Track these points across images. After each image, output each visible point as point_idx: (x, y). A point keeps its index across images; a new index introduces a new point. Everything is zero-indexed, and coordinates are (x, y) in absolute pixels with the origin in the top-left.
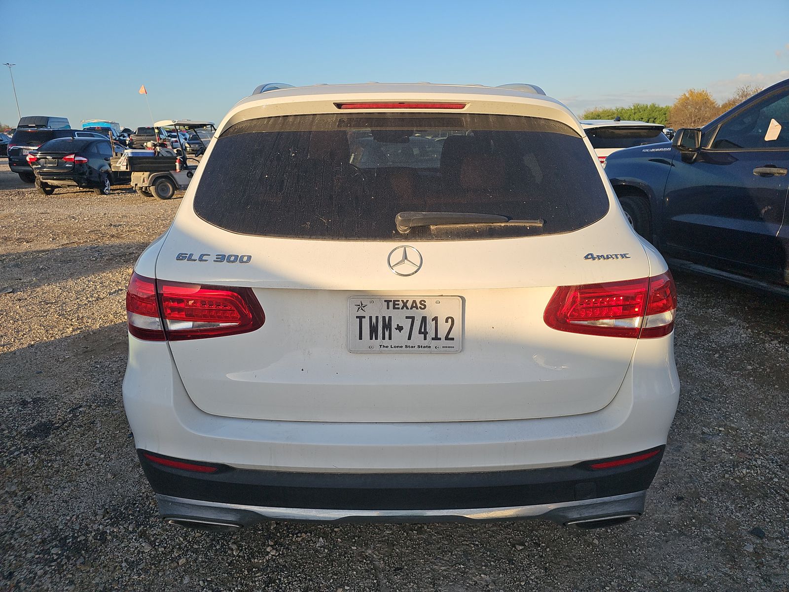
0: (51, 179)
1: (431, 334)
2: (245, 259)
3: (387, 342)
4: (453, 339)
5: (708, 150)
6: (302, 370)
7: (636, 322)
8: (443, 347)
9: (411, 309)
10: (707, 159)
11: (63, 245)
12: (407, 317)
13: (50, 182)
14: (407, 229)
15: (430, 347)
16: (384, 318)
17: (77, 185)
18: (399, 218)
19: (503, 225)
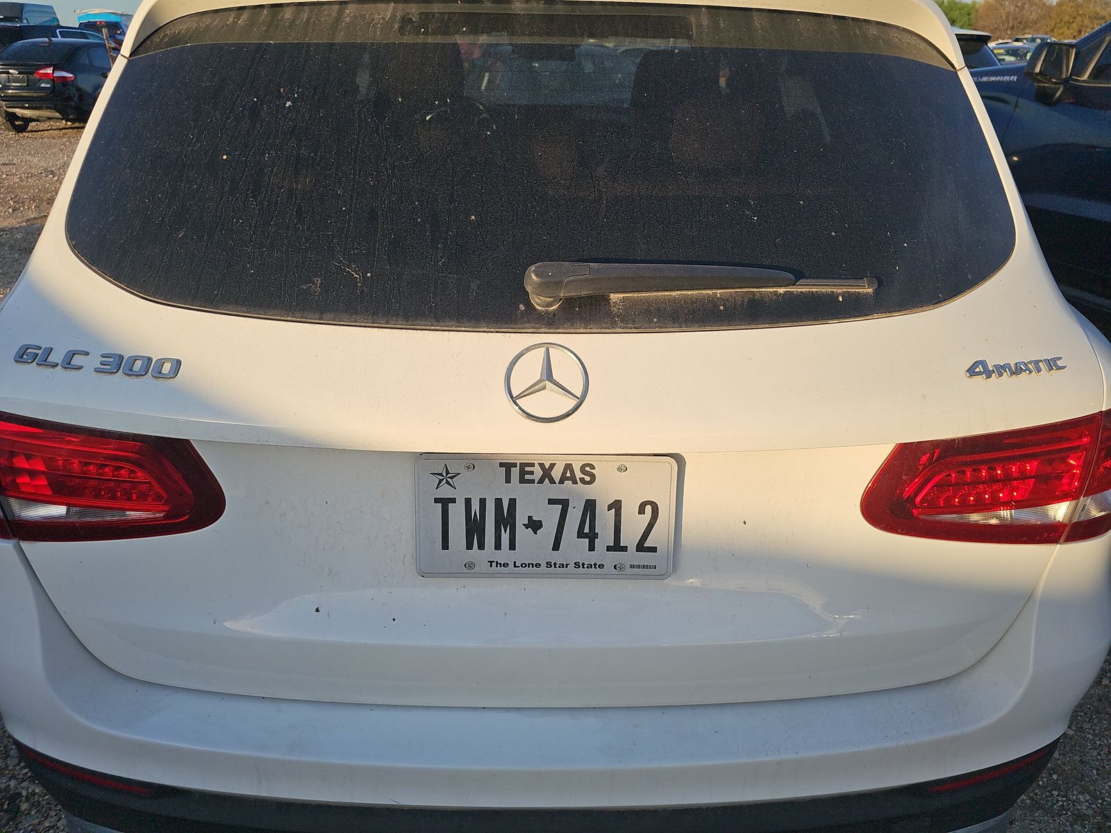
0: (19, 107)
1: (605, 536)
2: (167, 368)
3: (505, 554)
4: (654, 550)
5: (1083, 81)
6: (317, 610)
7: (1060, 511)
8: (632, 566)
9: (561, 482)
10: (1079, 98)
11: (28, 220)
12: (551, 502)
13: (19, 111)
14: (554, 301)
15: (601, 566)
16: (498, 502)
17: (60, 116)
18: (532, 278)
19: (781, 290)
